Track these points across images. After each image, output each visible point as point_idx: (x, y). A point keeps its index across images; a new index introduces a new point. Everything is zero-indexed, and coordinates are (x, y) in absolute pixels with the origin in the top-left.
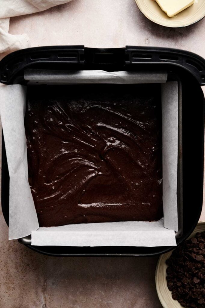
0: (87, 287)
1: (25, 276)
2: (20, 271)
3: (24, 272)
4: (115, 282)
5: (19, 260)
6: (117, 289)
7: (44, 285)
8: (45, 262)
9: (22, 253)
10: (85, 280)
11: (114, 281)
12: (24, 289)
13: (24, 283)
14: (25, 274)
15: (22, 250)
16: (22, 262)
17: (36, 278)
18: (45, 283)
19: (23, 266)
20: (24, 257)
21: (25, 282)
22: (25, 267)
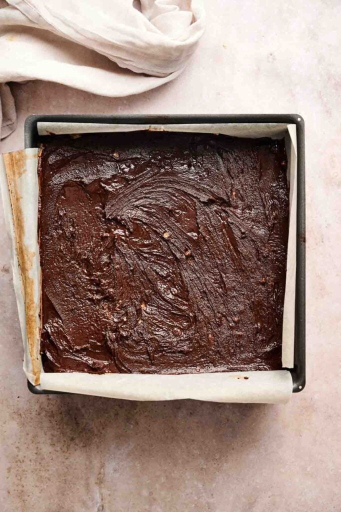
0: (173, 475)
1: (67, 459)
2: (58, 449)
3: (66, 451)
4: (220, 467)
5: (57, 432)
6: (224, 479)
7: (100, 473)
8: (101, 433)
9: (62, 419)
10: (170, 463)
11: (218, 465)
12: (65, 480)
13: (67, 470)
14: (67, 455)
15: (61, 413)
16: (63, 433)
17: (86, 461)
18: (102, 470)
19: (65, 441)
20: (65, 427)
21: (67, 468)
22: (67, 442)
